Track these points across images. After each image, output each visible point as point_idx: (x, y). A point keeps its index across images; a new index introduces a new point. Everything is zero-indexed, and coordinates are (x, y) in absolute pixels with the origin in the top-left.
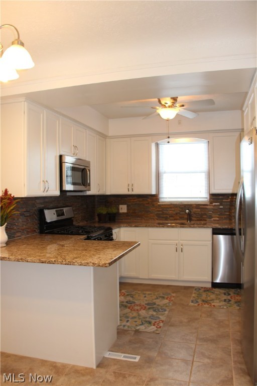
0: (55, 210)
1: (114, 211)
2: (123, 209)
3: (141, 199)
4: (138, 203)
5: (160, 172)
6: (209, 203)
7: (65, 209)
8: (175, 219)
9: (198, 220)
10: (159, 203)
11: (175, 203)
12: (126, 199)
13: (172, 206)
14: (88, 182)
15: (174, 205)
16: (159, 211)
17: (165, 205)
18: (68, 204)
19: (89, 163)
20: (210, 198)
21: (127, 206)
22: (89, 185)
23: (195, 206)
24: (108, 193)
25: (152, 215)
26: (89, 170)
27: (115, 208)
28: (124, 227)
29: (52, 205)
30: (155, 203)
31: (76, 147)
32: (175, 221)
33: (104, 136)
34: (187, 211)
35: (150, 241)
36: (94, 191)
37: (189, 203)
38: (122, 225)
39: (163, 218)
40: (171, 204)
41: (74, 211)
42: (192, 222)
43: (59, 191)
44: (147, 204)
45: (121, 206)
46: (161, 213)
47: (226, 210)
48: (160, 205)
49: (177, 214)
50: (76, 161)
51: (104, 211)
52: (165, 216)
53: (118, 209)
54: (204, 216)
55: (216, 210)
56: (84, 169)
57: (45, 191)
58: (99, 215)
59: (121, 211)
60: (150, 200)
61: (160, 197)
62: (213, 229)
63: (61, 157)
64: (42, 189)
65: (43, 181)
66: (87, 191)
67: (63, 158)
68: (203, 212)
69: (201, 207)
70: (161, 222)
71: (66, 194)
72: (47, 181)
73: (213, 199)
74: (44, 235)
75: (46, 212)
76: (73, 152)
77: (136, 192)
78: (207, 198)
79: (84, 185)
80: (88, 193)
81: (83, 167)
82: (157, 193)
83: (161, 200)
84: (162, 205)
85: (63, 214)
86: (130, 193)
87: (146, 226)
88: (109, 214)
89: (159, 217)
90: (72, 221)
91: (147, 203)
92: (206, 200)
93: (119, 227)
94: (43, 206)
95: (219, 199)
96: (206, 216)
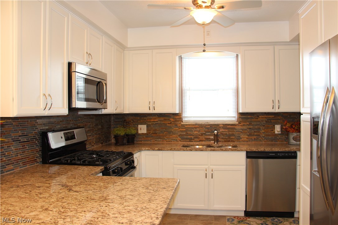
0: (63, 132)
1: (133, 132)
2: (143, 129)
3: (162, 119)
4: (159, 122)
5: (183, 89)
6: (237, 123)
7: (75, 131)
8: (200, 141)
9: (225, 141)
10: (182, 123)
11: (200, 123)
12: (145, 118)
13: (197, 126)
14: (105, 98)
15: (199, 125)
16: (182, 131)
17: (189, 125)
18: (79, 125)
19: (105, 75)
20: (239, 118)
21: (147, 126)
22: (106, 102)
23: (222, 126)
24: (126, 111)
25: (174, 136)
26: (106, 84)
27: (134, 128)
28: (145, 150)
29: (59, 126)
30: (177, 123)
31: (90, 54)
32: (201, 143)
33: (122, 47)
34: (216, 132)
35: (175, 166)
36: (111, 108)
37: (216, 123)
38: (143, 148)
39: (187, 139)
40: (196, 124)
41: (86, 132)
42: (220, 144)
43: (67, 109)
44: (169, 124)
45: (139, 126)
46: (185, 133)
47: (256, 130)
48: (183, 125)
49: (202, 135)
50: (90, 72)
51: (121, 132)
52: (189, 137)
53: (137, 130)
54: (231, 137)
55: (245, 130)
56: (99, 82)
57: (47, 108)
58: (116, 137)
59: (140, 132)
60: (172, 120)
61: (183, 116)
62: (247, 152)
63: (70, 64)
64: (42, 107)
65: (45, 95)
66: (103, 110)
67: (73, 66)
68: (230, 133)
69: (228, 127)
70: (186, 143)
71: (78, 113)
72: (49, 95)
73: (242, 118)
74: (47, 165)
75: (50, 135)
76: (86, 61)
77: (158, 111)
78: (235, 117)
79: (99, 102)
80: (104, 112)
81: (99, 80)
82: (181, 112)
83: (185, 119)
84: (187, 125)
85: (73, 137)
86: (152, 111)
87: (171, 150)
88: (127, 135)
89: (183, 138)
90: (85, 145)
91: (169, 122)
92: (234, 119)
93: (140, 150)
94: (47, 127)
95: (248, 118)
96: (234, 137)
